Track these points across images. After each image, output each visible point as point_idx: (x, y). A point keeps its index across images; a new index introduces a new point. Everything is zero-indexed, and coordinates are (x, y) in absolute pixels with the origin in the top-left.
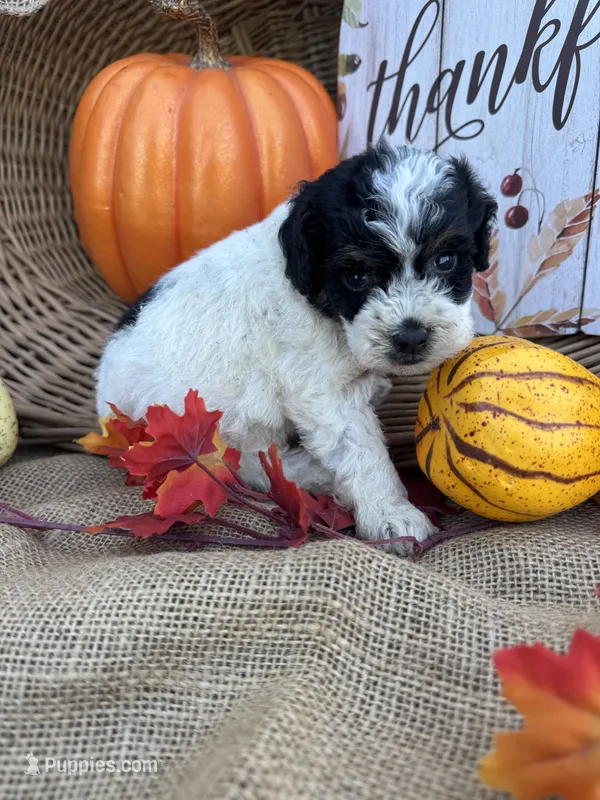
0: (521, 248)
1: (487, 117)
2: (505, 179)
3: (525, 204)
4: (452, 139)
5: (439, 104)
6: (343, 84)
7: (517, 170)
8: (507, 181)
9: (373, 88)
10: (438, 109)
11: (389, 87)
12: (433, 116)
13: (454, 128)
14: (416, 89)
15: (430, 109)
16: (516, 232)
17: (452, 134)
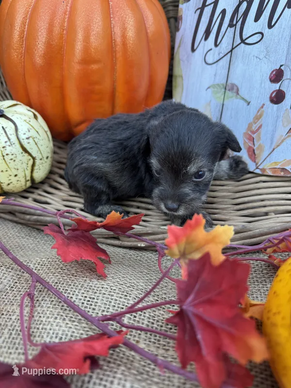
0: (278, 117)
1: (266, 31)
2: (273, 72)
3: (283, 89)
4: (242, 44)
5: (237, 22)
6: (182, 9)
7: (281, 66)
8: (274, 73)
9: (199, 11)
10: (236, 25)
11: (208, 11)
12: (233, 29)
13: (244, 37)
14: (224, 12)
15: (231, 25)
16: (276, 106)
17: (243, 41)
